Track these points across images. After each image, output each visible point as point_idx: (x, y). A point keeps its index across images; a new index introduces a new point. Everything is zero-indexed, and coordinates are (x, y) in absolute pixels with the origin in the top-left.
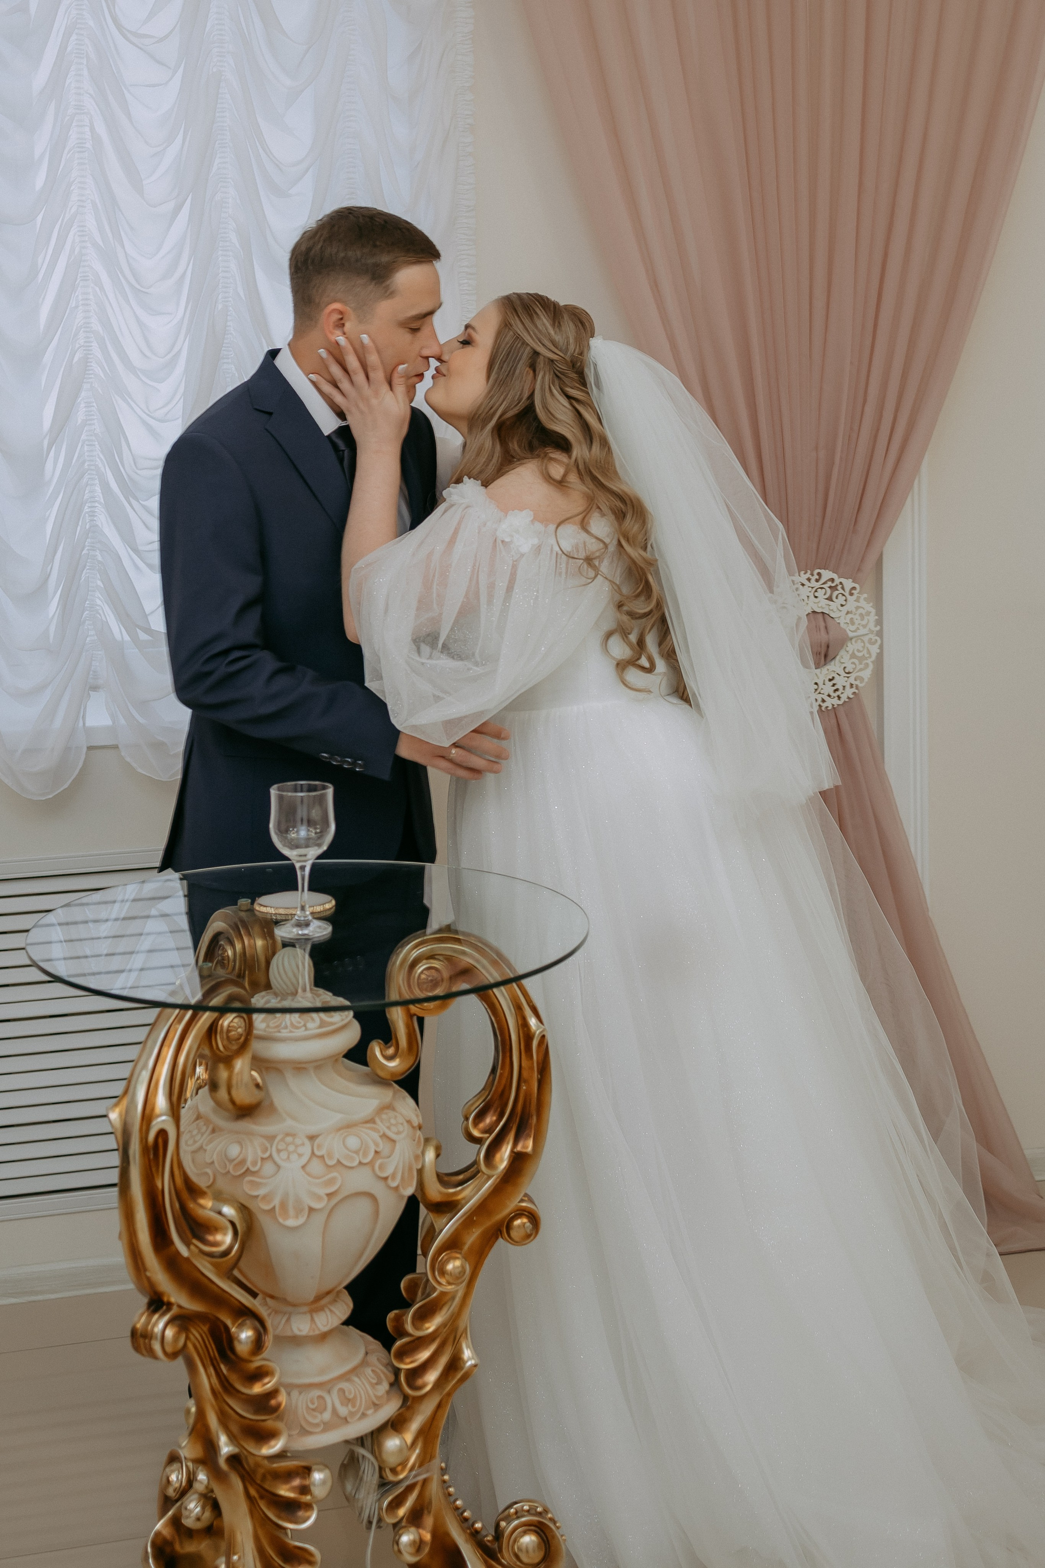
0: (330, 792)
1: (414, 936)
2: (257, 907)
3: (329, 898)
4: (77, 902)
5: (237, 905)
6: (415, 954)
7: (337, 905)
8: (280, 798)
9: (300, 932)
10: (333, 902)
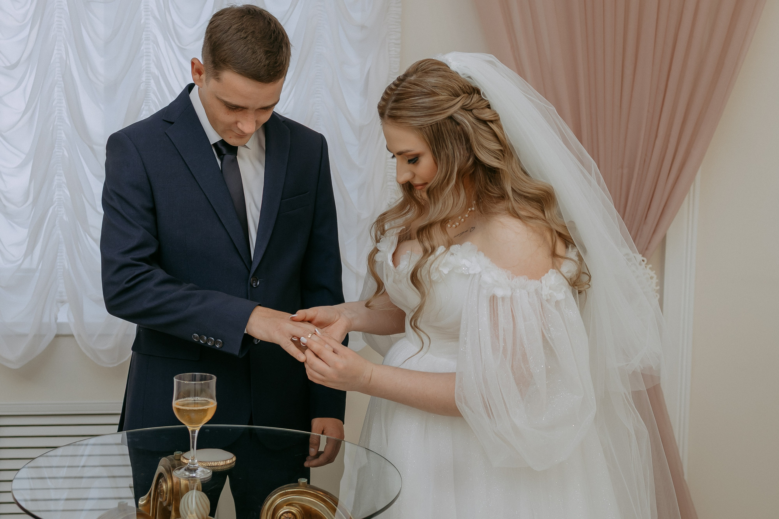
0: (213, 382)
1: (280, 489)
2: (182, 459)
3: (230, 455)
4: (78, 443)
5: (173, 454)
6: (278, 501)
7: (236, 461)
8: (179, 383)
9: (191, 475)
10: (234, 459)
